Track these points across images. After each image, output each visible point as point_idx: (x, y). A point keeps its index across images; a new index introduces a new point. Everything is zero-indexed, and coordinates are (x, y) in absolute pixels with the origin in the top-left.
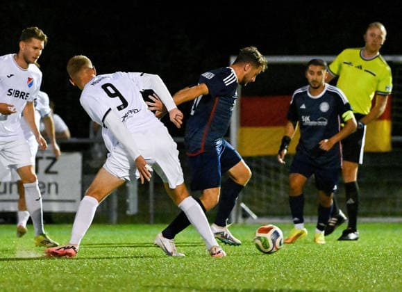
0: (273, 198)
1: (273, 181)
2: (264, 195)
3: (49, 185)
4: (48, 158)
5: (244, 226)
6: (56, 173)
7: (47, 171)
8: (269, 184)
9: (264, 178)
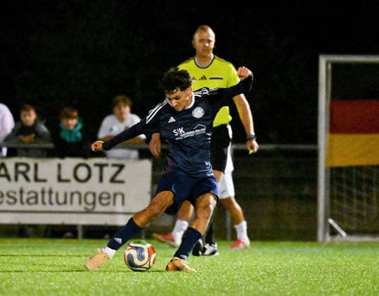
0: (364, 213)
1: (364, 194)
2: (355, 210)
3: (115, 195)
4: (114, 165)
5: (331, 245)
6: (122, 182)
7: (113, 180)
8: (360, 198)
9: (354, 191)
